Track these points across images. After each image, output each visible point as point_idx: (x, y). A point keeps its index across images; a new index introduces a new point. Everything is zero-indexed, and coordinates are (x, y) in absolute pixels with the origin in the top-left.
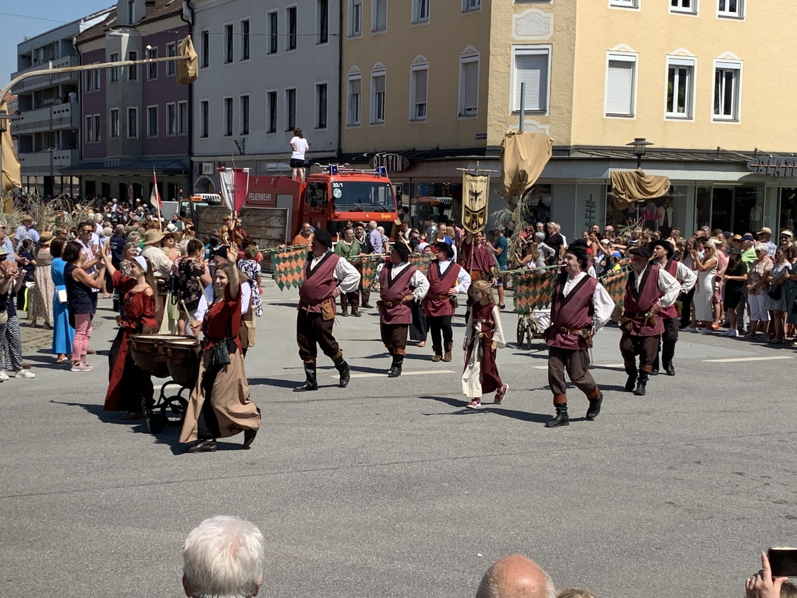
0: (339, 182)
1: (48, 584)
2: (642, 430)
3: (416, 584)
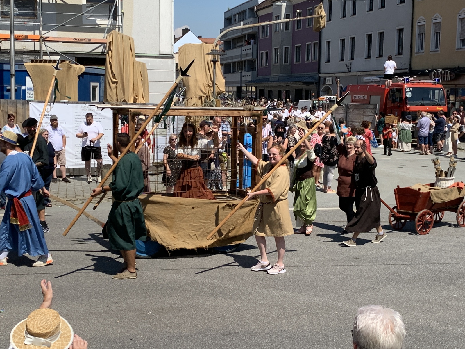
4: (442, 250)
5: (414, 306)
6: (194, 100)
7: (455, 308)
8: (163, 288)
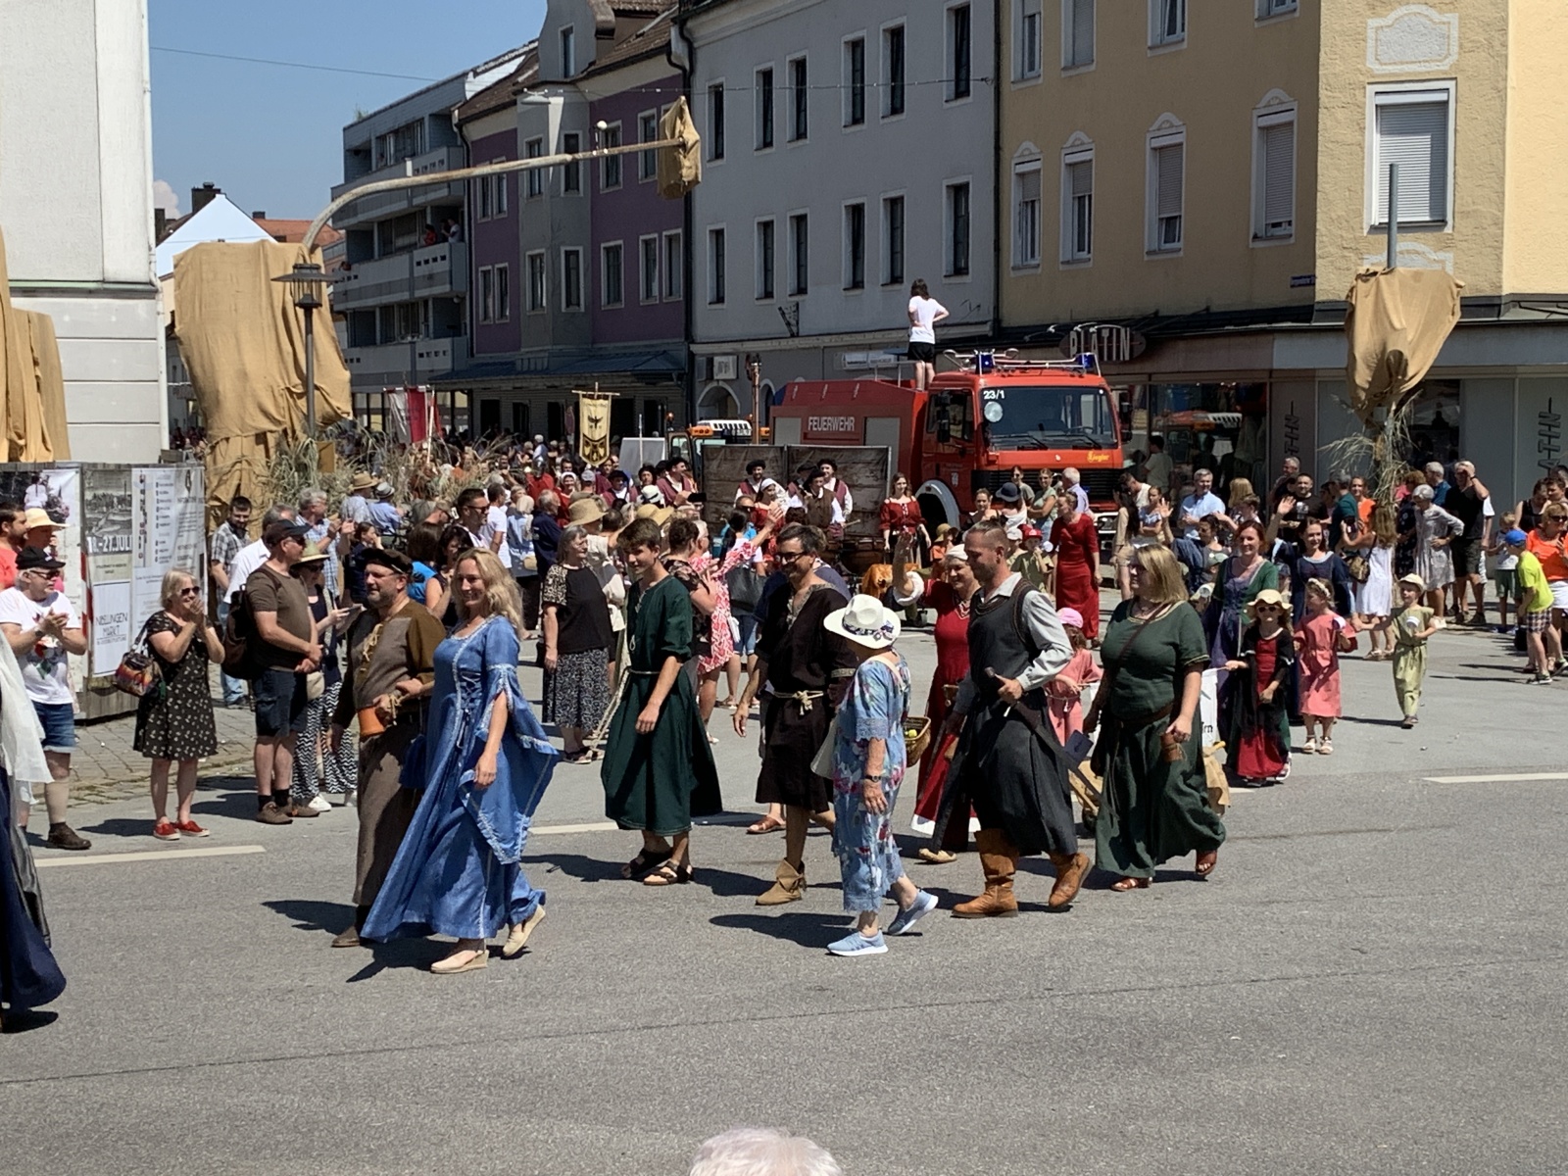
0: (995, 389)
4: (1108, 946)
5: (1012, 1145)
6: (239, 445)
8: (121, 1139)
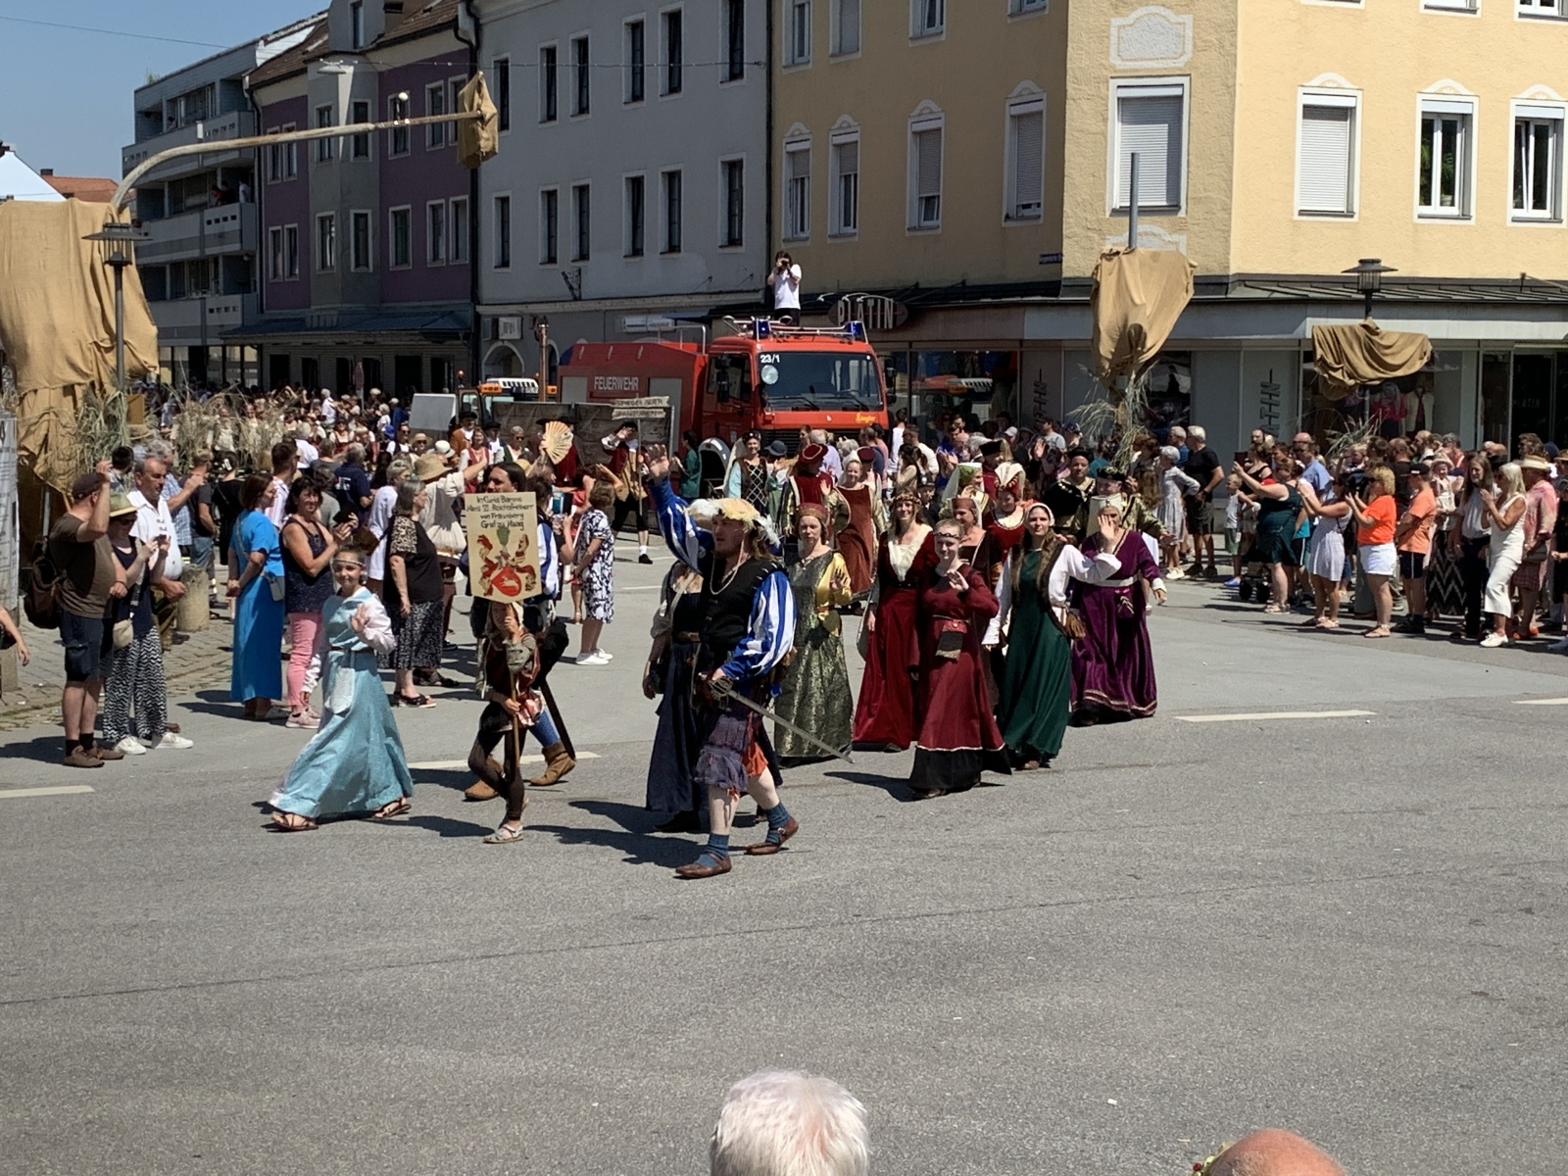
0: (771, 353)
1: (274, 1163)
2: (1410, 847)
3: (991, 1161)
6: (44, 399)
7: (962, 1058)
